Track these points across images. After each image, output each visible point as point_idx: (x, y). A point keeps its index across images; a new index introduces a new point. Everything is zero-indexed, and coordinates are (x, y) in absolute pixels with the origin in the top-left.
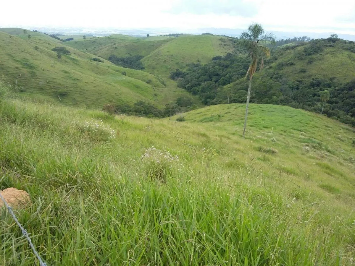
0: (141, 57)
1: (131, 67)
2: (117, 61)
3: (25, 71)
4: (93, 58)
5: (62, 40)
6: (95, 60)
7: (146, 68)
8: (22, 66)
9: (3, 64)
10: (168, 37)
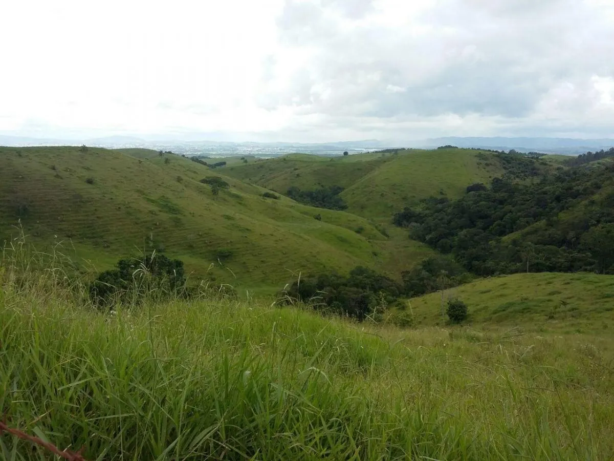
0: (341, 189)
1: (324, 207)
2: (301, 196)
3: (164, 216)
4: (263, 193)
5: (210, 166)
6: (267, 195)
7: (350, 208)
8: (160, 209)
9: (130, 207)
10: (380, 155)
